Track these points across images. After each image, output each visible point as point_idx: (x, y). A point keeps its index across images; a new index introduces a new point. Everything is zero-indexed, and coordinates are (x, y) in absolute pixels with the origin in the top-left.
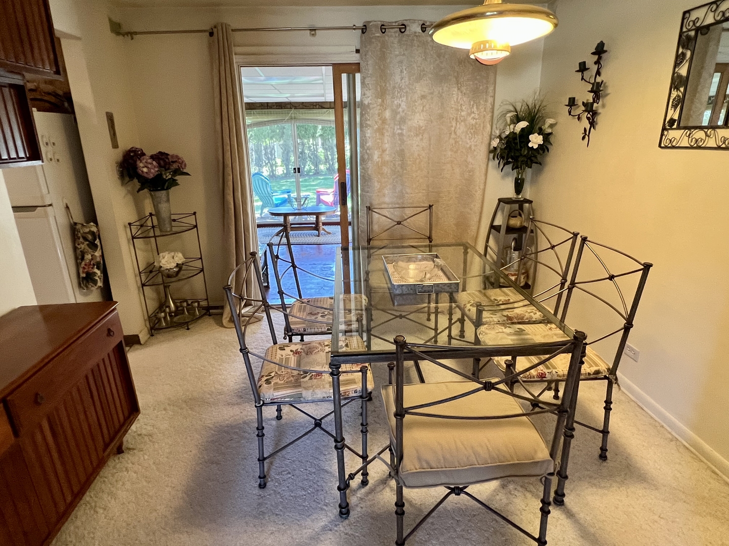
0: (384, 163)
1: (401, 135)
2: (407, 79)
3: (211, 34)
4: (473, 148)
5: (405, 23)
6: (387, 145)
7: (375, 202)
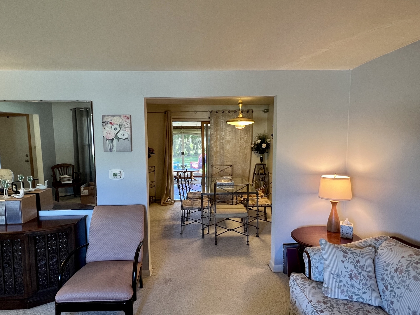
0: (217, 152)
1: (223, 143)
2: (224, 126)
3: (165, 113)
4: (246, 147)
5: (224, 111)
6: (218, 146)
7: (214, 164)
